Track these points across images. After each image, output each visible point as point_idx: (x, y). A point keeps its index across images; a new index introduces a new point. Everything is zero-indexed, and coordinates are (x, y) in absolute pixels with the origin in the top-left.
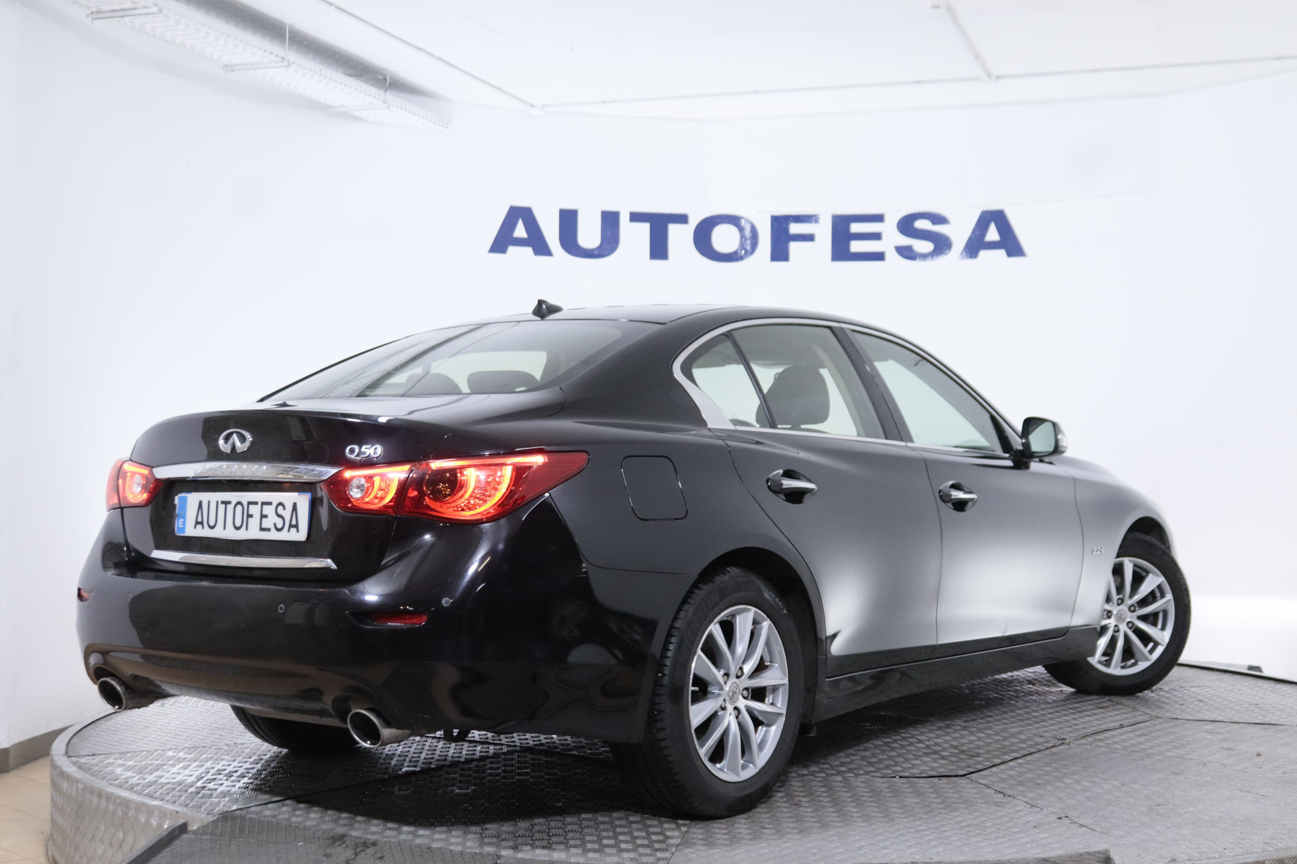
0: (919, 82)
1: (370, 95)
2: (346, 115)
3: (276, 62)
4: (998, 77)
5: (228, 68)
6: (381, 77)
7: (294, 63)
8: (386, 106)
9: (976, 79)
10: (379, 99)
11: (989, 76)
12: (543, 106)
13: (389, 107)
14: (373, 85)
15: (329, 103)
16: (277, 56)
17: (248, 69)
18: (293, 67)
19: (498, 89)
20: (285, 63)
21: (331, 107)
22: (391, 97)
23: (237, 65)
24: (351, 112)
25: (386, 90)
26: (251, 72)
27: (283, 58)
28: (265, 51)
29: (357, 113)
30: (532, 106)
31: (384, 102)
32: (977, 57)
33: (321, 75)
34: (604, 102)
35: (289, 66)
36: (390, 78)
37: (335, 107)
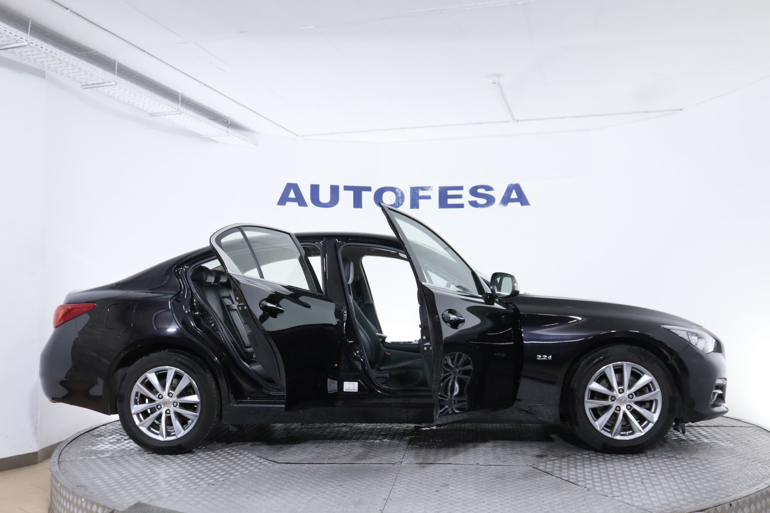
0: (481, 123)
1: (220, 129)
2: (209, 139)
3: (174, 111)
4: (518, 121)
5: (152, 115)
6: (225, 121)
7: (183, 112)
8: (228, 134)
9: (507, 121)
10: (225, 131)
11: (514, 120)
12: (303, 136)
13: (229, 135)
14: (222, 125)
15: (200, 133)
16: (175, 108)
17: (161, 115)
18: (183, 114)
19: (281, 127)
20: (179, 112)
21: (202, 135)
22: (230, 130)
23: (156, 113)
24: (211, 138)
25: (228, 127)
26: (162, 117)
27: (178, 110)
28: (169, 106)
29: (214, 139)
30: (297, 136)
31: (227, 132)
32: (509, 110)
33: (196, 118)
34: (332, 134)
35: (181, 113)
36: (230, 122)
37: (204, 135)
